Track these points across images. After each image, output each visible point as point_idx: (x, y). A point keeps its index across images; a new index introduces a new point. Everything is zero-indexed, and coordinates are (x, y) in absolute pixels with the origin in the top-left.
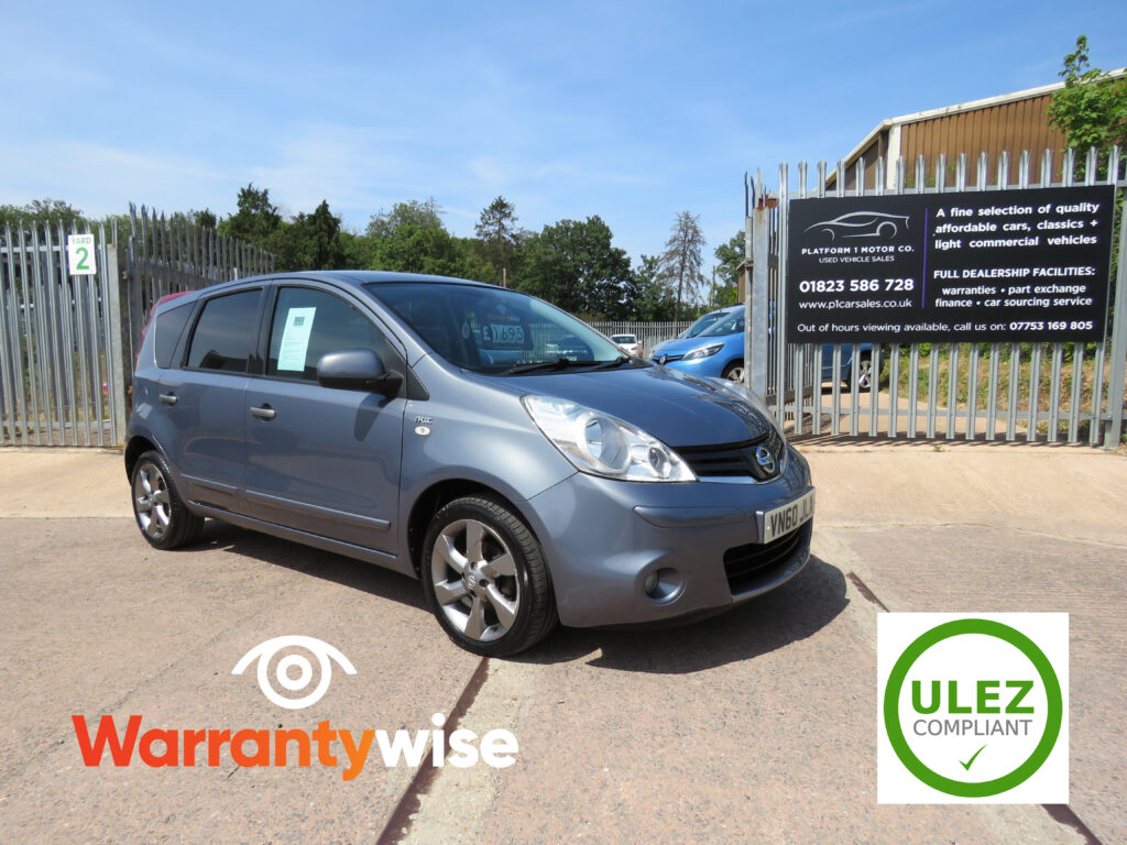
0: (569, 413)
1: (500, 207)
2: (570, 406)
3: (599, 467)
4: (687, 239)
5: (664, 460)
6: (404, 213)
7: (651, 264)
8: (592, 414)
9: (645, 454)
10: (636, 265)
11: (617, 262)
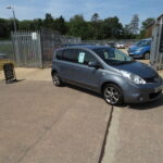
1: (96, 15)
4: (136, 19)
6: (77, 17)
7: (127, 26)
11: (120, 26)
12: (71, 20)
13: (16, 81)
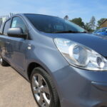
0: (68, 44)
2: (68, 41)
3: (77, 64)
5: (101, 61)
8: (76, 44)
9: (95, 59)
10: (85, 24)
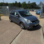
1: (29, 2)
7: (38, 5)
10: (37, 5)
11: (36, 5)
12: (22, 3)
13: (1, 20)
